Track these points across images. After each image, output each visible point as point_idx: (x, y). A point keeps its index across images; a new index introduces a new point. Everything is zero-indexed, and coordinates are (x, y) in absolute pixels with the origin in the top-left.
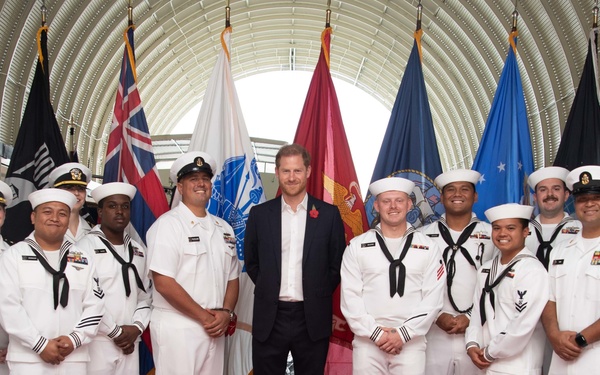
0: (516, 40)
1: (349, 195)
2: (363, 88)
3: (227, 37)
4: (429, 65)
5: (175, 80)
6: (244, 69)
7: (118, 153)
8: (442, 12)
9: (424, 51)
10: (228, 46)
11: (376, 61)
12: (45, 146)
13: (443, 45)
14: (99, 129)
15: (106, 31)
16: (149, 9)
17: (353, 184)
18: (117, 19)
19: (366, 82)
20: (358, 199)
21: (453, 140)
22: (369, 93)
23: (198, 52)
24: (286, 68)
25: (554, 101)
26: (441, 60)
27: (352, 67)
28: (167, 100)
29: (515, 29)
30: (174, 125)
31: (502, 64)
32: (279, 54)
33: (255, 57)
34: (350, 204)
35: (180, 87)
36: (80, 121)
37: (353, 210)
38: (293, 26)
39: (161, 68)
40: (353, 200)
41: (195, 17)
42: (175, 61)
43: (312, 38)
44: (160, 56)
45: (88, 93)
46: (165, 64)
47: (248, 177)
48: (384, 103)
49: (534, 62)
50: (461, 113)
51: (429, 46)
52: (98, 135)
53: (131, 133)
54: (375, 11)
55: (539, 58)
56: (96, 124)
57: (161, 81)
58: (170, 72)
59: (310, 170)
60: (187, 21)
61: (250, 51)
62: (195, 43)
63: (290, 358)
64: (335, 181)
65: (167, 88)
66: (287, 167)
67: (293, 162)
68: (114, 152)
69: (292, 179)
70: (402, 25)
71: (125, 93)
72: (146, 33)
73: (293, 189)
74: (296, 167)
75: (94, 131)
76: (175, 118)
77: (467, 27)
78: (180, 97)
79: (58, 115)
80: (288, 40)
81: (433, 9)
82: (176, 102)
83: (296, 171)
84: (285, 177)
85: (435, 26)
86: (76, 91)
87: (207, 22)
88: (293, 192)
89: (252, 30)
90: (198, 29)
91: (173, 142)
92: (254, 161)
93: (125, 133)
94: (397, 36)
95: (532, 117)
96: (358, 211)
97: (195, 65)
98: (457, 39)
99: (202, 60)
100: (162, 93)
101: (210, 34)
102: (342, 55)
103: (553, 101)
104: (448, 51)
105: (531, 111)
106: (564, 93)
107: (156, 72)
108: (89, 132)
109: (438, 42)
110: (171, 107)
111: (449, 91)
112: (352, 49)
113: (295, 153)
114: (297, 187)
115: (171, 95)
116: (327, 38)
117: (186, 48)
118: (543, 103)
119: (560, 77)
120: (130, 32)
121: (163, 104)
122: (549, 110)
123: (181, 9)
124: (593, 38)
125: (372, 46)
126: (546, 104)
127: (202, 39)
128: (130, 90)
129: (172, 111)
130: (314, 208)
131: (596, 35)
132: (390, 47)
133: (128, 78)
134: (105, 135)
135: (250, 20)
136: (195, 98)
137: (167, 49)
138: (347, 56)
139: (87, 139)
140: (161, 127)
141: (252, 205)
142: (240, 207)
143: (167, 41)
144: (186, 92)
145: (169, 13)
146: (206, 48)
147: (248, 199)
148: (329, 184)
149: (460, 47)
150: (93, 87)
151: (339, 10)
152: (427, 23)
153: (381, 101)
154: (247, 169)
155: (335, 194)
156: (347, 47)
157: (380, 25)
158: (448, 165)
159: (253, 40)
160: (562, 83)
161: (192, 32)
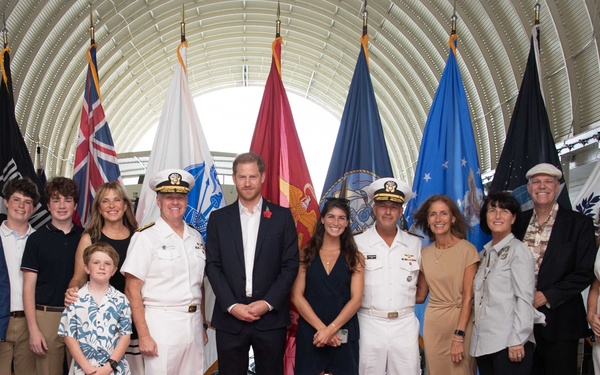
0: (455, 43)
1: (303, 196)
2: (313, 101)
3: (183, 51)
4: (377, 75)
5: (135, 100)
6: (200, 87)
7: (86, 164)
8: (388, 23)
9: (371, 62)
10: (184, 60)
11: (325, 74)
12: (13, 161)
13: (389, 54)
14: (66, 150)
15: (69, 57)
16: (108, 34)
17: (307, 186)
18: (78, 44)
19: (316, 95)
20: (313, 200)
21: (401, 147)
22: (320, 105)
23: (155, 73)
24: (240, 84)
25: (499, 104)
26: (388, 70)
27: (302, 81)
28: (128, 119)
29: (454, 32)
30: (135, 143)
31: (444, 64)
32: (232, 72)
33: (210, 75)
34: (305, 205)
35: (139, 108)
36: (47, 142)
37: (308, 211)
38: (245, 44)
39: (121, 90)
40: (308, 201)
41: (151, 40)
42: (134, 83)
43: (263, 55)
44: (120, 78)
45: (54, 117)
46: (125, 85)
47: (208, 183)
48: (334, 114)
49: (478, 67)
50: (408, 121)
51: (375, 57)
52: (64, 156)
53: (96, 147)
54: (323, 26)
55: (483, 62)
56: (62, 145)
57: (122, 102)
58: (130, 93)
59: (264, 176)
60: (144, 44)
61: (204, 69)
62: (152, 64)
63: (251, 353)
64: (291, 184)
65: (128, 108)
66: (243, 174)
67: (249, 169)
68: (83, 164)
69: (248, 185)
70: (348, 37)
71: (90, 109)
72: (106, 57)
73: (249, 194)
74: (252, 173)
75: (60, 152)
76: (137, 136)
77: (412, 36)
78: (140, 117)
79: (26, 138)
80: (241, 57)
81: (378, 21)
82: (136, 121)
83: (252, 177)
84: (242, 183)
85: (381, 37)
86: (42, 115)
87: (164, 44)
88: (249, 197)
89: (206, 49)
90: (155, 51)
91: (136, 159)
92: (213, 167)
93: (91, 146)
94: (344, 49)
95: (478, 121)
96: (313, 211)
97: (153, 85)
98: (403, 49)
99: (160, 81)
100: (123, 113)
101: (167, 55)
102: (293, 69)
103: (497, 104)
104: (395, 61)
105: (476, 115)
106: (508, 95)
107: (116, 94)
108: (56, 153)
109: (385, 52)
110: (132, 127)
111: (396, 99)
112: (302, 63)
113: (250, 161)
114: (253, 192)
115: (132, 115)
116: (278, 47)
117: (145, 70)
118: (487, 106)
119: (504, 80)
120: (93, 51)
121: (125, 124)
122: (494, 113)
123: (138, 32)
124: (535, 35)
125: (321, 60)
126: (491, 107)
127: (158, 61)
128: (94, 106)
129: (133, 130)
130: (268, 209)
131: (538, 31)
132: (338, 60)
133: (92, 94)
134: (71, 155)
135: (204, 40)
136: (154, 117)
137: (126, 72)
138: (297, 71)
139: (55, 160)
140: (123, 145)
141: (214, 209)
142: (203, 211)
143: (125, 64)
144: (146, 111)
145: (127, 37)
146: (163, 69)
147: (210, 204)
148: (285, 187)
149: (406, 56)
150: (58, 110)
151: (287, 27)
152: (373, 34)
153: (331, 112)
154: (207, 176)
155: (291, 196)
156: (297, 62)
157: (328, 39)
158: (398, 170)
159: (207, 58)
160: (507, 86)
161: (149, 54)
